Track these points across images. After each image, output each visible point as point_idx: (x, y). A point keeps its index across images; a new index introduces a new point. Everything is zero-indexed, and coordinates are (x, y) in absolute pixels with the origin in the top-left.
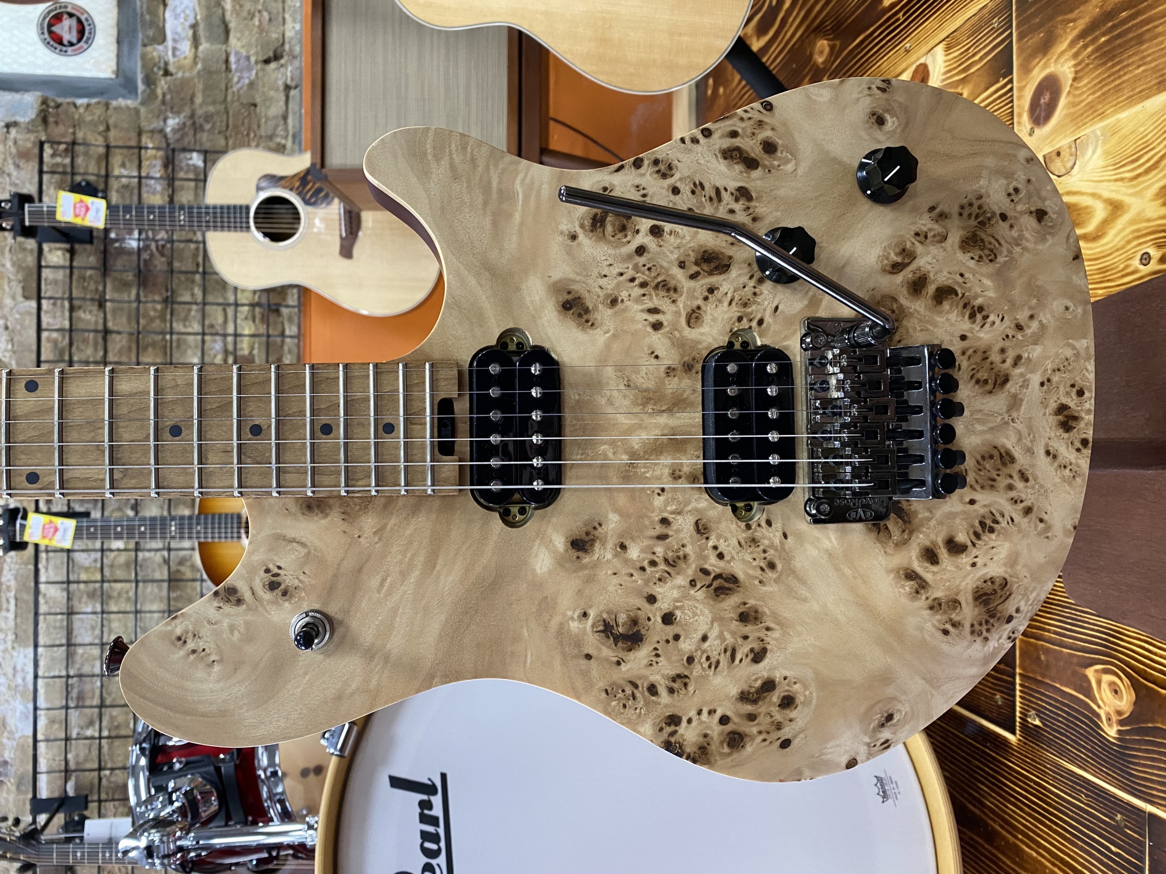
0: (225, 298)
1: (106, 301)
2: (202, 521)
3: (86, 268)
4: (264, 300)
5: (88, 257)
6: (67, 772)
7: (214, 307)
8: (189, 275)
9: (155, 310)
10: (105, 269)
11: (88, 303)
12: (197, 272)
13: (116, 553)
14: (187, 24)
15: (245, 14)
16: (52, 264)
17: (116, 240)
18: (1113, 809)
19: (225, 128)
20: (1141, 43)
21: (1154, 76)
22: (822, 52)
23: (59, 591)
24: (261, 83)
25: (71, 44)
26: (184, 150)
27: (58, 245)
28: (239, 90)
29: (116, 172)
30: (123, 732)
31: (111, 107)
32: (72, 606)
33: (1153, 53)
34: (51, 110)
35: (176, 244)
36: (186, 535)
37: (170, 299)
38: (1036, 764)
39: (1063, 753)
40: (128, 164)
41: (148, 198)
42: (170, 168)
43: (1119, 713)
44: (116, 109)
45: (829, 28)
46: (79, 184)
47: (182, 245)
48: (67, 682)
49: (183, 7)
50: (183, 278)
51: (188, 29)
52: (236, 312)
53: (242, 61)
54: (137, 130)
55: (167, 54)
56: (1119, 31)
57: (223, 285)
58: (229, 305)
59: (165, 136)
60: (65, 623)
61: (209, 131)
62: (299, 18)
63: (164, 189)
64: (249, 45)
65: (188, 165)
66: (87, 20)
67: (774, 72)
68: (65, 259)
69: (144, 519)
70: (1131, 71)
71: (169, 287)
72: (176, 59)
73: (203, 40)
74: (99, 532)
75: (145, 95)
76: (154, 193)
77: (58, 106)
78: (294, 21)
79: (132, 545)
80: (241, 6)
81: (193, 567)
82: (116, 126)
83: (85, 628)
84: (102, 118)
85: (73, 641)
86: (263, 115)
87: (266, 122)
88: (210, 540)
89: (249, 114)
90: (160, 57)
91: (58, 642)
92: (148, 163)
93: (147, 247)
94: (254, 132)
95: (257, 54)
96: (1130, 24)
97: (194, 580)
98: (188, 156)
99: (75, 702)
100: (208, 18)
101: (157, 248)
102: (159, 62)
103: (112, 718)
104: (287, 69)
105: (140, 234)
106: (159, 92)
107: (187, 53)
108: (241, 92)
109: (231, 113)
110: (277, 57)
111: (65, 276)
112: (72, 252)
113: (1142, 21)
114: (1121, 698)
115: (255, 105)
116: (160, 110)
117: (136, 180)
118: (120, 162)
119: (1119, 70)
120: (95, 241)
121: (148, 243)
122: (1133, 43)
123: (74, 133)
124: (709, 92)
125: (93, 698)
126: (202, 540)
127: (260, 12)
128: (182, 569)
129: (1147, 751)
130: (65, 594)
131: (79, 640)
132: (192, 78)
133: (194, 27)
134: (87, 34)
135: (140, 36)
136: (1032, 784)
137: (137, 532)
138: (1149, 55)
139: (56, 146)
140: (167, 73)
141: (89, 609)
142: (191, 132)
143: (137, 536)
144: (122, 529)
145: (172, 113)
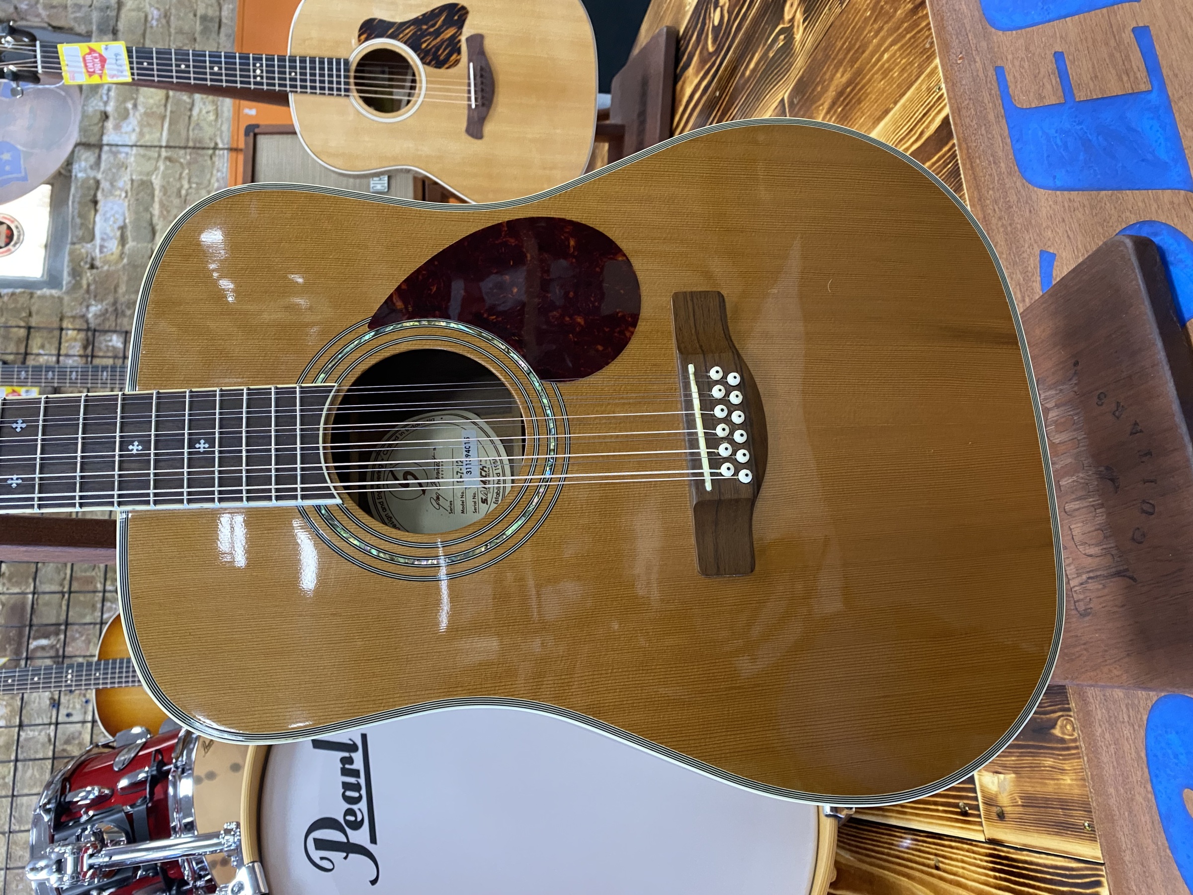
2: (102, 667)
14: (116, 226)
26: (106, 332)
31: (35, 296)
36: (83, 683)
40: (47, 346)
42: (90, 348)
44: (39, 297)
49: (113, 212)
51: (116, 230)
54: (60, 315)
55: (94, 250)
56: (847, 101)
59: (87, 322)
65: (107, 346)
69: (37, 670)
72: (102, 255)
73: (130, 239)
75: (70, 285)
80: (168, 212)
82: (38, 313)
84: (25, 306)
88: (109, 686)
90: (87, 253)
92: (67, 345)
96: (852, 94)
98: (109, 338)
100: (136, 222)
102: (87, 256)
106: (84, 282)
107: (114, 250)
117: (54, 359)
118: (39, 344)
126: (101, 687)
132: (117, 271)
133: (123, 228)
134: (15, 238)
135: (69, 239)
137: (29, 682)
140: (92, 267)
142: (113, 318)
143: (29, 686)
144: (13, 682)
145: (95, 300)
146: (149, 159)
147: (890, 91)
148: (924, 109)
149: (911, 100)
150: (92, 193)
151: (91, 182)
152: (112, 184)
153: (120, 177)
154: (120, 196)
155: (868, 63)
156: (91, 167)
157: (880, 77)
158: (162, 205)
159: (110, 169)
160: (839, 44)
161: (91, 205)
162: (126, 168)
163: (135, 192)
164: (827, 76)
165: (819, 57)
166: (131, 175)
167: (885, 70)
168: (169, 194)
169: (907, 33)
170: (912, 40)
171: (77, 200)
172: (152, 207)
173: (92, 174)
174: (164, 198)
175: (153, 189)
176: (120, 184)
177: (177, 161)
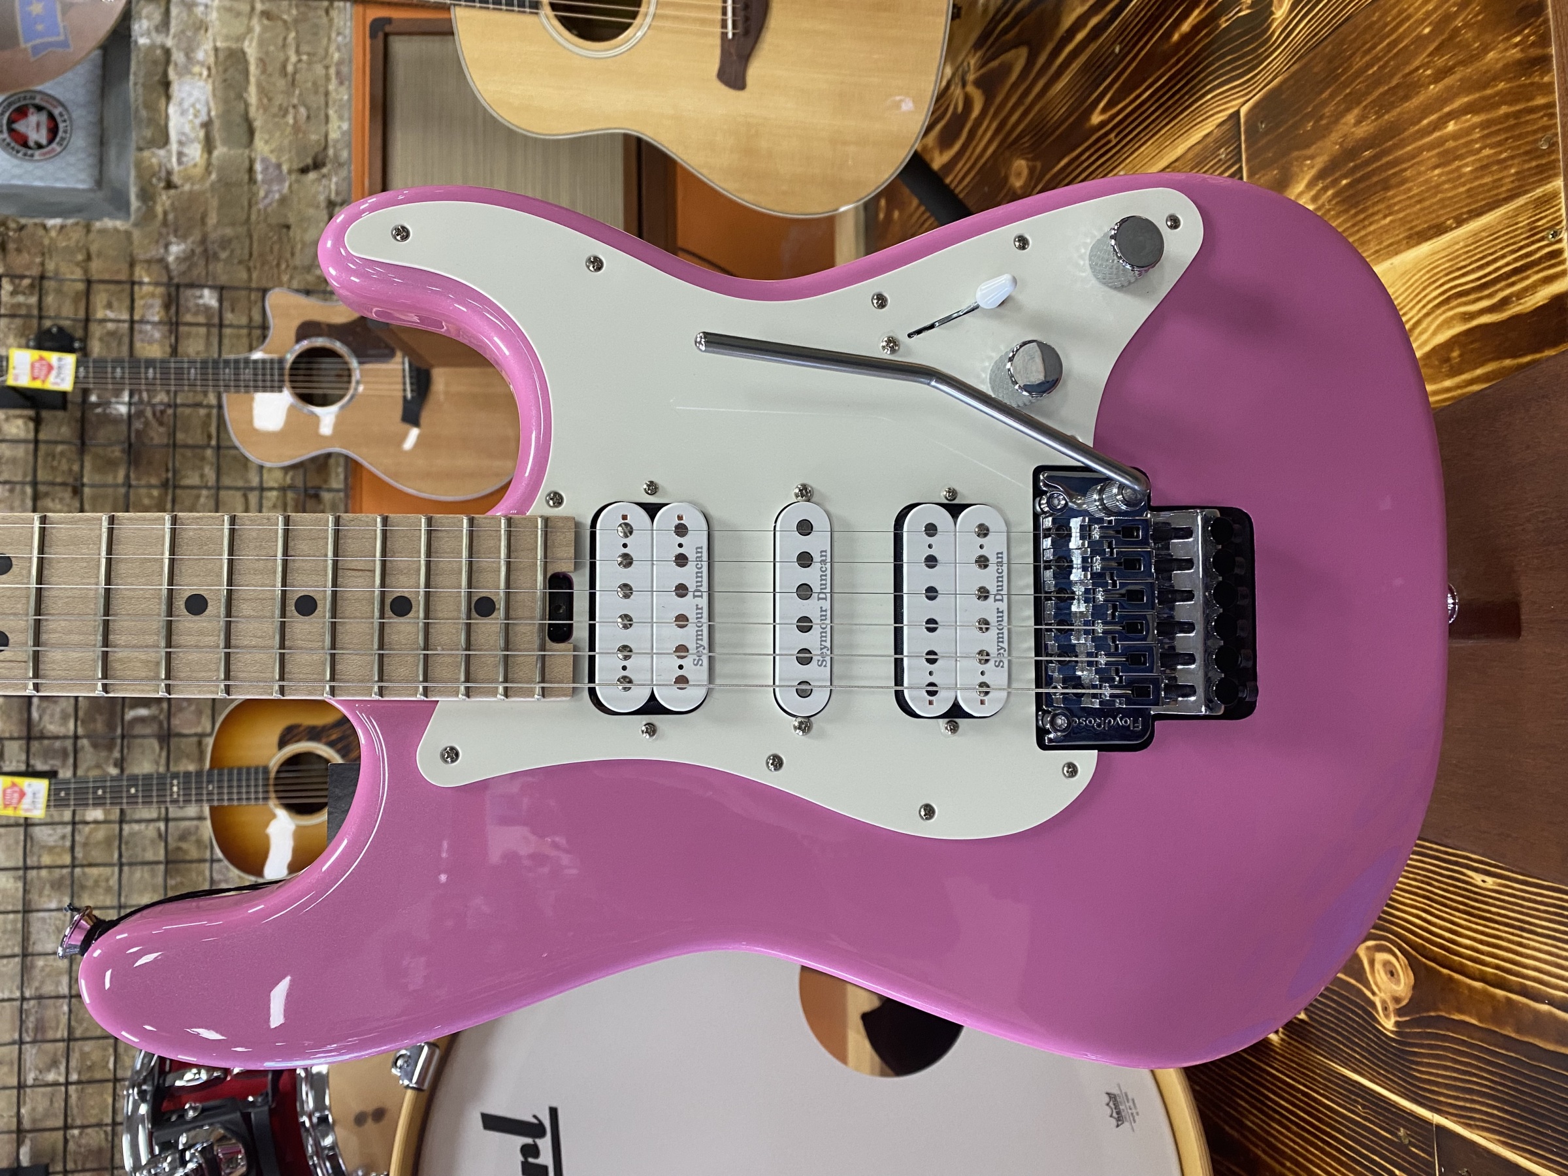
0: (247, 481)
1: (83, 485)
2: (216, 778)
3: (56, 443)
4: (299, 483)
5: (59, 428)
6: (20, 1132)
7: (231, 492)
8: (198, 451)
9: (151, 496)
10: (82, 444)
11: (57, 488)
12: (209, 446)
13: (92, 826)
14: (198, 122)
15: (275, 110)
16: (8, 437)
17: (97, 405)
18: (1395, 1122)
19: (247, 257)
20: (1387, 188)
21: (1402, 229)
22: (1019, 175)
23: (12, 880)
24: (296, 200)
25: (39, 146)
26: (192, 286)
27: (18, 412)
28: (265, 209)
29: (100, 314)
30: (98, 1075)
31: (93, 229)
32: (30, 901)
33: (1400, 202)
34: (11, 234)
35: (180, 410)
36: (193, 798)
37: (171, 483)
38: (1304, 1070)
39: (1334, 1055)
40: (115, 304)
41: (144, 348)
42: (173, 309)
43: (1397, 1000)
44: (100, 232)
45: (1027, 145)
46: (49, 331)
47: (188, 411)
48: (22, 1005)
49: (192, 100)
50: (189, 453)
51: (198, 129)
52: (261, 498)
53: (271, 170)
54: (128, 259)
55: (170, 160)
56: (1362, 173)
57: (245, 462)
58: (252, 489)
59: (167, 267)
60: (20, 925)
61: (228, 261)
62: (346, 115)
63: (164, 337)
64: (279, 150)
65: (198, 305)
66: (61, 115)
67: (961, 196)
68: (28, 431)
69: (133, 779)
70: (1378, 221)
71: (170, 465)
72: (182, 167)
73: (218, 143)
74: (72, 797)
75: (141, 214)
76: (150, 343)
77: (22, 228)
78: (341, 118)
79: (115, 814)
80: (270, 100)
81: (199, 843)
82: (99, 254)
83: (47, 932)
84: (81, 244)
85: (30, 950)
86: (298, 238)
87: (302, 249)
88: (226, 803)
89: (280, 239)
90: (160, 166)
91: (8, 952)
92: (142, 302)
93: (140, 414)
94: (287, 261)
95: (290, 160)
96: (1374, 166)
97: (203, 861)
98: (198, 293)
99: (31, 1034)
100: (226, 114)
101: (154, 414)
102: (160, 171)
103: (84, 1056)
104: (330, 180)
105: (131, 396)
106: (159, 210)
107: (198, 159)
108: (269, 210)
109: (255, 237)
110: (317, 165)
111: (27, 452)
112: (38, 422)
113: (1388, 163)
114: (1398, 982)
115: (288, 227)
116: (160, 234)
117: (126, 325)
118: (105, 302)
119: (1364, 219)
120: (70, 406)
121: (142, 407)
122: (1379, 188)
123: (43, 264)
124: (881, 216)
125: (57, 1028)
126: (216, 804)
127: (294, 107)
128: (184, 845)
129: (1431, 1047)
130: (20, 885)
131: (39, 948)
132: (203, 193)
133: (207, 125)
134: (60, 134)
135: (134, 136)
136: (1299, 1095)
137: (124, 795)
138: (1395, 204)
139: (17, 281)
140: (169, 185)
141: (53, 905)
142: (202, 263)
143: (125, 801)
144: (104, 792)
145: (176, 236)
146: (238, 14)
147: (1450, 195)
148: (1516, 260)
149: (1492, 232)
150: (160, 69)
151: (159, 52)
152: (187, 55)
153: (199, 45)
154: (201, 75)
155: (1414, 124)
156: (157, 29)
157: (1434, 161)
158: (259, 86)
159: (183, 32)
160: (1359, 63)
161: (161, 90)
162: (206, 30)
163: (220, 69)
164: (1327, 111)
165: (1316, 70)
166: (214, 40)
167: (1447, 152)
168: (270, 69)
169: (1505, 103)
170: (1512, 122)
171: (141, 81)
172: (246, 89)
173: (159, 39)
174: (263, 77)
175: (246, 62)
176: (200, 55)
177: (279, 18)
